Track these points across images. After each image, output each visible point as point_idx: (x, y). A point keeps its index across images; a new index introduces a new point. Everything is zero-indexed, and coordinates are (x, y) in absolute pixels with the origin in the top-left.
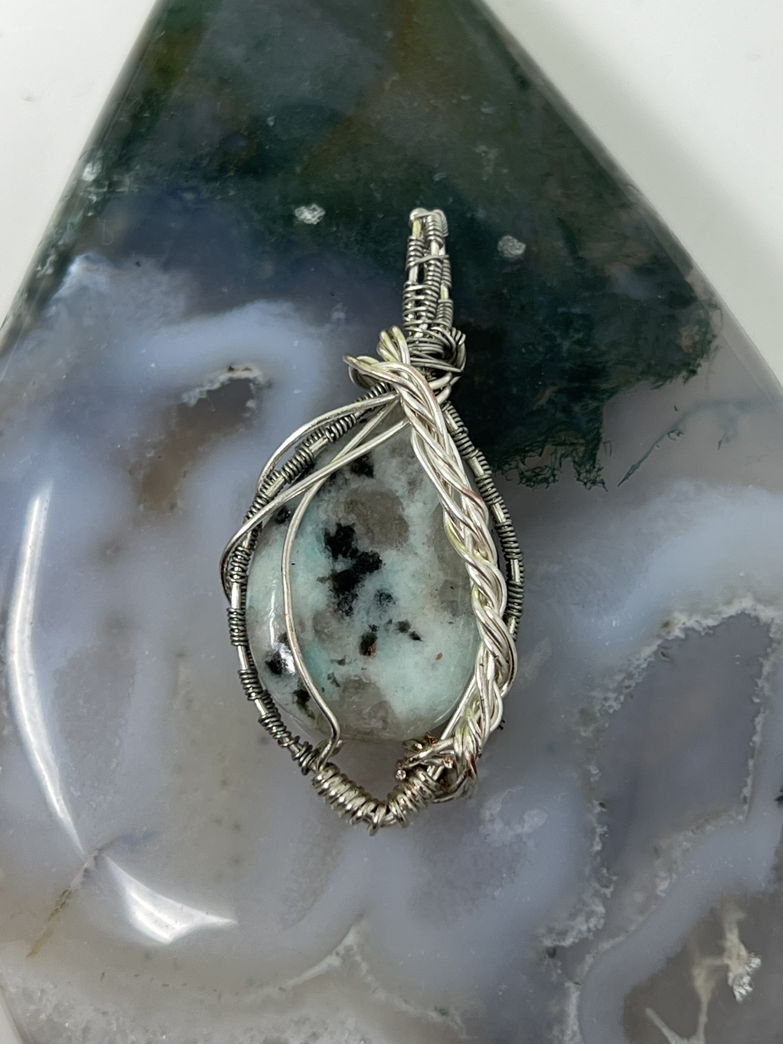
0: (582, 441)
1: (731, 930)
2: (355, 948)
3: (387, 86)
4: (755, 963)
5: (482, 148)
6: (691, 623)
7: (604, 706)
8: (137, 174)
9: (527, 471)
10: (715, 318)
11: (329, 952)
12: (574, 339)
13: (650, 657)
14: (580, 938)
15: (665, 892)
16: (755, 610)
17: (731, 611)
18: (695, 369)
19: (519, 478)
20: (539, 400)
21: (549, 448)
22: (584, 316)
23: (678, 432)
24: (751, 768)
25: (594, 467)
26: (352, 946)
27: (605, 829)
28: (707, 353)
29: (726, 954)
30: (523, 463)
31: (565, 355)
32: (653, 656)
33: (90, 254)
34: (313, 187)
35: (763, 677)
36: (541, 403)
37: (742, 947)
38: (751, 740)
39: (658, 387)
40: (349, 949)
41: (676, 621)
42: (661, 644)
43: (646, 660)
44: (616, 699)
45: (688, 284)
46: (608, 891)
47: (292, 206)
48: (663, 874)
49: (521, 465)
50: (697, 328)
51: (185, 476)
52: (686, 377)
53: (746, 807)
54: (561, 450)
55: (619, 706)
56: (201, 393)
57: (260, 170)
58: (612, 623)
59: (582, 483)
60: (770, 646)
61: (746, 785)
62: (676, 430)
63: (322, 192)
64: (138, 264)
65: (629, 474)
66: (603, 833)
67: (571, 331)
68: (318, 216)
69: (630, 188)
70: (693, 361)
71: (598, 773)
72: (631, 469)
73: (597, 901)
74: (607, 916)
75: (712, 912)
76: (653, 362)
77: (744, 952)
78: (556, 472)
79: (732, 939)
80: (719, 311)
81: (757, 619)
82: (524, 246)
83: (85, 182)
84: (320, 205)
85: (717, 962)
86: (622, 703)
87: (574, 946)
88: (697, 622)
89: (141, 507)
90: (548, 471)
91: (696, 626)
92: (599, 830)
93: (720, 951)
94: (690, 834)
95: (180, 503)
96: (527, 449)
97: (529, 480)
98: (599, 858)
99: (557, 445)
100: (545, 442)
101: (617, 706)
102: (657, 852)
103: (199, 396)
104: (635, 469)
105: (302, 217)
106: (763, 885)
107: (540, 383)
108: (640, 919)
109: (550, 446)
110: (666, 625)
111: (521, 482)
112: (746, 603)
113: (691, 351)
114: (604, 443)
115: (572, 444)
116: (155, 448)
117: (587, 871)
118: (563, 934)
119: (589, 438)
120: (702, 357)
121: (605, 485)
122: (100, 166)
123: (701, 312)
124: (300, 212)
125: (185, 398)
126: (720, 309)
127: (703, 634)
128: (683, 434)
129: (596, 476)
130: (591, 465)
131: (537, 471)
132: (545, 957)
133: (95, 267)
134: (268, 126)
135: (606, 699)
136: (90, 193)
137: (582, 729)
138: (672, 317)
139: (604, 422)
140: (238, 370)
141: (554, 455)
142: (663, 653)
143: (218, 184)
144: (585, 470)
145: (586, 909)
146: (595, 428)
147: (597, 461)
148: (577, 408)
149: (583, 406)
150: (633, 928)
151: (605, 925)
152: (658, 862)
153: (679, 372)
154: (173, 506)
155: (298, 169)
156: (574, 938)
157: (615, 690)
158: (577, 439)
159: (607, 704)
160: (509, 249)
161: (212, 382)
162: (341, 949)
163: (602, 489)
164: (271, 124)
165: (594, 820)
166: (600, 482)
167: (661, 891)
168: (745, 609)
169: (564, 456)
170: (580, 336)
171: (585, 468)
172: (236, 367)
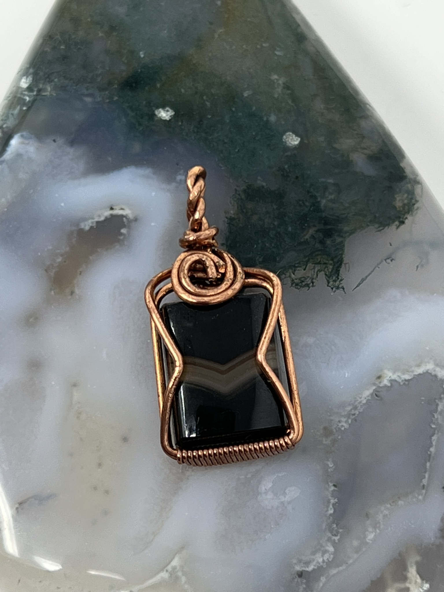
0: (331, 262)
1: (412, 566)
2: (178, 568)
3: (216, 36)
4: (425, 587)
5: (275, 77)
6: (394, 377)
7: (338, 425)
8: (56, 85)
9: (296, 279)
10: (418, 190)
11: (162, 570)
12: (328, 199)
13: (368, 396)
14: (318, 566)
15: (371, 540)
16: (435, 371)
17: (420, 371)
18: (404, 220)
19: (291, 284)
20: (305, 235)
22: (335, 184)
23: (391, 259)
24: (428, 467)
25: (338, 279)
26: (176, 566)
27: (336, 500)
28: (412, 211)
29: (408, 581)
30: (294, 274)
31: (323, 208)
32: (370, 396)
33: (24, 133)
34: (168, 97)
35: (438, 412)
36: (306, 237)
37: (418, 576)
38: (429, 450)
39: (380, 230)
40: (174, 568)
41: (385, 376)
42: (376, 389)
43: (365, 398)
44: (346, 422)
45: (401, 167)
46: (336, 538)
47: (154, 108)
48: (370, 529)
49: (293, 276)
50: (406, 195)
51: (80, 274)
52: (398, 225)
53: (424, 491)
54: (318, 267)
55: (348, 426)
56: (92, 223)
57: (134, 85)
58: (345, 375)
59: (330, 288)
61: (424, 477)
62: (390, 258)
63: (173, 100)
64: (54, 141)
65: (360, 284)
66: (335, 503)
67: (327, 194)
68: (170, 115)
69: (368, 106)
70: (403, 216)
71: (333, 467)
72: (362, 280)
73: (329, 544)
74: (335, 553)
75: (400, 554)
76: (377, 215)
77: (419, 580)
78: (314, 281)
79: (412, 572)
80: (420, 186)
81: (436, 376)
82: (299, 139)
83: (22, 88)
84: (172, 108)
85: (402, 586)
86: (350, 424)
87: (314, 570)
88: (398, 376)
89: (52, 293)
90: (310, 279)
91: (397, 379)
92: (332, 501)
93: (405, 579)
94: (389, 506)
95: (77, 291)
96: (296, 265)
97: (297, 285)
98: (331, 518)
99: (316, 264)
100: (307, 262)
101: (346, 426)
102: (367, 515)
103: (91, 225)
104: (364, 281)
105: (160, 115)
106: (433, 539)
107: (306, 225)
108: (355, 556)
109: (311, 264)
110: (379, 377)
111: (292, 286)
112: (430, 367)
113: (402, 209)
114: (345, 264)
115: (325, 263)
116: (62, 255)
117: (324, 526)
118: (307, 563)
119: (335, 260)
120: (408, 213)
121: (345, 290)
122: (31, 79)
123: (409, 186)
124: (158, 112)
125: (82, 226)
126: (421, 185)
127: (402, 384)
128: (394, 260)
129: (339, 284)
130: (337, 277)
131: (302, 279)
132: (296, 577)
133: (27, 142)
134: (140, 57)
135: (339, 422)
136: (25, 95)
137: (324, 439)
138: (390, 188)
139: (346, 250)
140: (116, 209)
141: (313, 270)
142: (376, 394)
143: (107, 92)
144: (332, 280)
145: (322, 549)
146: (340, 254)
147: (340, 275)
148: (328, 242)
149: (332, 240)
150: (351, 561)
151: (333, 558)
152: (368, 522)
153: (394, 222)
154: (72, 293)
155: (158, 85)
156: (315, 566)
157: (344, 416)
158: (327, 260)
159: (340, 425)
160: (290, 140)
161: (99, 216)
162: (169, 568)
163: (343, 292)
164: (142, 56)
165: (329, 495)
166: (341, 288)
167: (369, 540)
168: (428, 370)
169: (319, 271)
170: (332, 197)
171: (332, 278)
172: (115, 207)
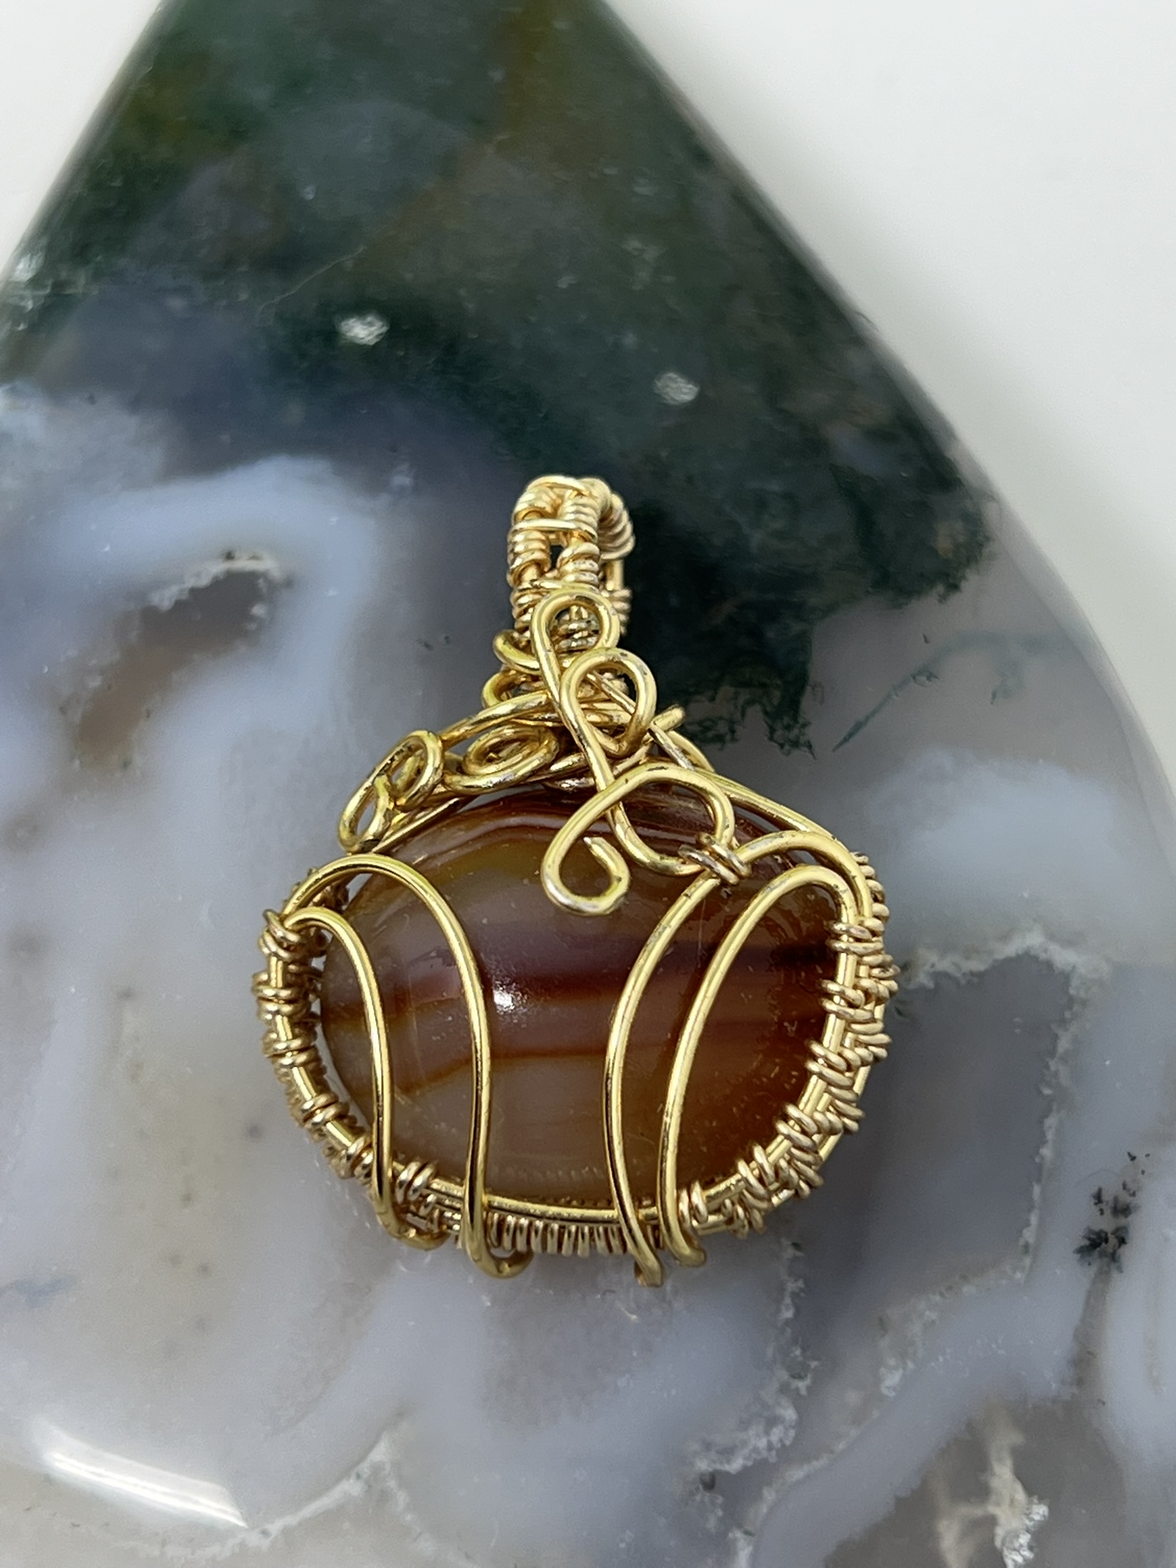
0: (777, 682)
1: (1000, 1459)
2: (388, 1467)
3: (491, 148)
4: (1038, 1513)
5: (633, 244)
6: (945, 965)
8: (98, 268)
9: (691, 724)
10: (990, 511)
11: (345, 1474)
12: (769, 530)
14: (755, 1459)
15: (894, 1389)
16: (1046, 951)
17: (1011, 949)
18: (957, 582)
20: (712, 618)
21: (726, 690)
22: (785, 496)
23: (929, 674)
24: (1036, 1197)
25: (796, 721)
26: (383, 1463)
28: (976, 561)
29: (993, 1498)
31: (754, 552)
34: (371, 290)
35: (1058, 1056)
36: (715, 622)
37: (1019, 1487)
38: (1037, 1153)
39: (898, 606)
40: (377, 1469)
41: (920, 963)
45: (948, 460)
46: (802, 1385)
47: (337, 318)
48: (892, 1362)
50: (961, 524)
51: (148, 716)
52: (942, 594)
53: (1027, 1261)
54: (744, 695)
56: (182, 591)
57: (288, 263)
59: (776, 746)
60: (1070, 1008)
61: (1028, 1224)
62: (926, 673)
63: (385, 299)
64: (92, 400)
66: (797, 1290)
67: (765, 517)
68: (376, 333)
70: (954, 571)
72: (855, 726)
73: (784, 1401)
74: (800, 1425)
75: (970, 1426)
76: (892, 570)
77: (1020, 1495)
78: (736, 727)
79: (1003, 1475)
80: (994, 504)
81: (1049, 965)
82: (695, 388)
83: (17, 283)
84: (380, 317)
85: (978, 1512)
87: (745, 1472)
89: (77, 762)
90: (724, 725)
91: (951, 970)
92: (791, 1286)
93: (982, 1492)
94: (938, 1298)
95: (138, 760)
96: (691, 690)
98: (789, 1330)
99: (739, 686)
100: (718, 683)
102: (883, 1325)
103: (176, 597)
104: (860, 727)
105: (351, 334)
106: (1054, 1386)
107: (714, 592)
108: (854, 1432)
109: (727, 687)
110: (905, 966)
112: (1032, 940)
113: (951, 556)
114: (814, 686)
115: (763, 685)
116: (101, 672)
117: (770, 1352)
118: (728, 1452)
119: (788, 678)
120: (969, 567)
121: (813, 749)
122: (41, 261)
123: (968, 503)
124: (348, 326)
125: (155, 599)
126: (998, 502)
127: (963, 982)
128: (936, 677)
129: (798, 734)
130: (792, 719)
131: (708, 724)
132: (697, 1489)
133: (22, 404)
134: (304, 200)
136: (22, 298)
138: (923, 506)
139: (814, 653)
140: (240, 559)
141: (733, 701)
142: (899, 1009)
143: (223, 283)
144: (781, 726)
145: (766, 1413)
146: (799, 663)
147: (801, 713)
148: (770, 632)
149: (780, 629)
150: (841, 1446)
151: (796, 1438)
152: (885, 1343)
153: (932, 586)
154: (126, 764)
156: (746, 1459)
158: (769, 677)
160: (671, 392)
161: (198, 575)
162: (365, 1468)
163: (810, 755)
164: (310, 196)
165: (783, 1271)
166: (804, 745)
167: (888, 1388)
168: (1030, 948)
169: (750, 702)
170: (778, 525)
171: (782, 722)
172: (237, 555)
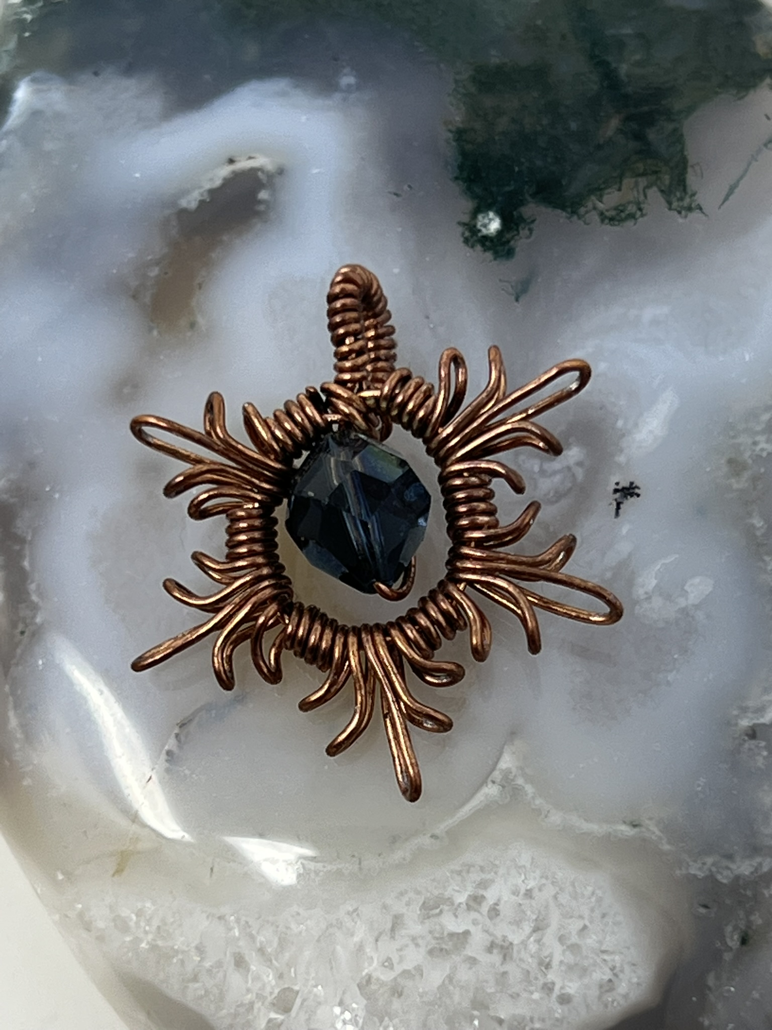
0: (665, 168)
9: (607, 211)
12: (631, 61)
19: (600, 219)
20: (604, 132)
21: (628, 182)
22: (637, 35)
25: (686, 194)
30: (601, 202)
31: (625, 79)
36: (607, 134)
39: (743, 97)
49: (600, 206)
54: (643, 182)
59: (676, 213)
67: (626, 53)
76: (729, 73)
78: (642, 206)
90: (633, 205)
96: (602, 186)
97: (612, 219)
99: (637, 177)
100: (621, 177)
101: (770, 448)
107: (602, 114)
109: (628, 179)
111: (603, 224)
115: (656, 172)
119: (673, 163)
125: (184, 203)
129: (690, 203)
130: (683, 192)
131: (621, 208)
136: (22, 13)
138: (740, 24)
139: (687, 142)
140: (240, 161)
141: (635, 189)
144: (675, 199)
146: (678, 152)
147: (688, 186)
148: (651, 134)
149: (658, 131)
153: (762, 80)
154: (193, 325)
158: (658, 166)
163: (701, 215)
166: (696, 208)
169: (648, 187)
170: (637, 57)
171: (675, 196)
172: (238, 159)
